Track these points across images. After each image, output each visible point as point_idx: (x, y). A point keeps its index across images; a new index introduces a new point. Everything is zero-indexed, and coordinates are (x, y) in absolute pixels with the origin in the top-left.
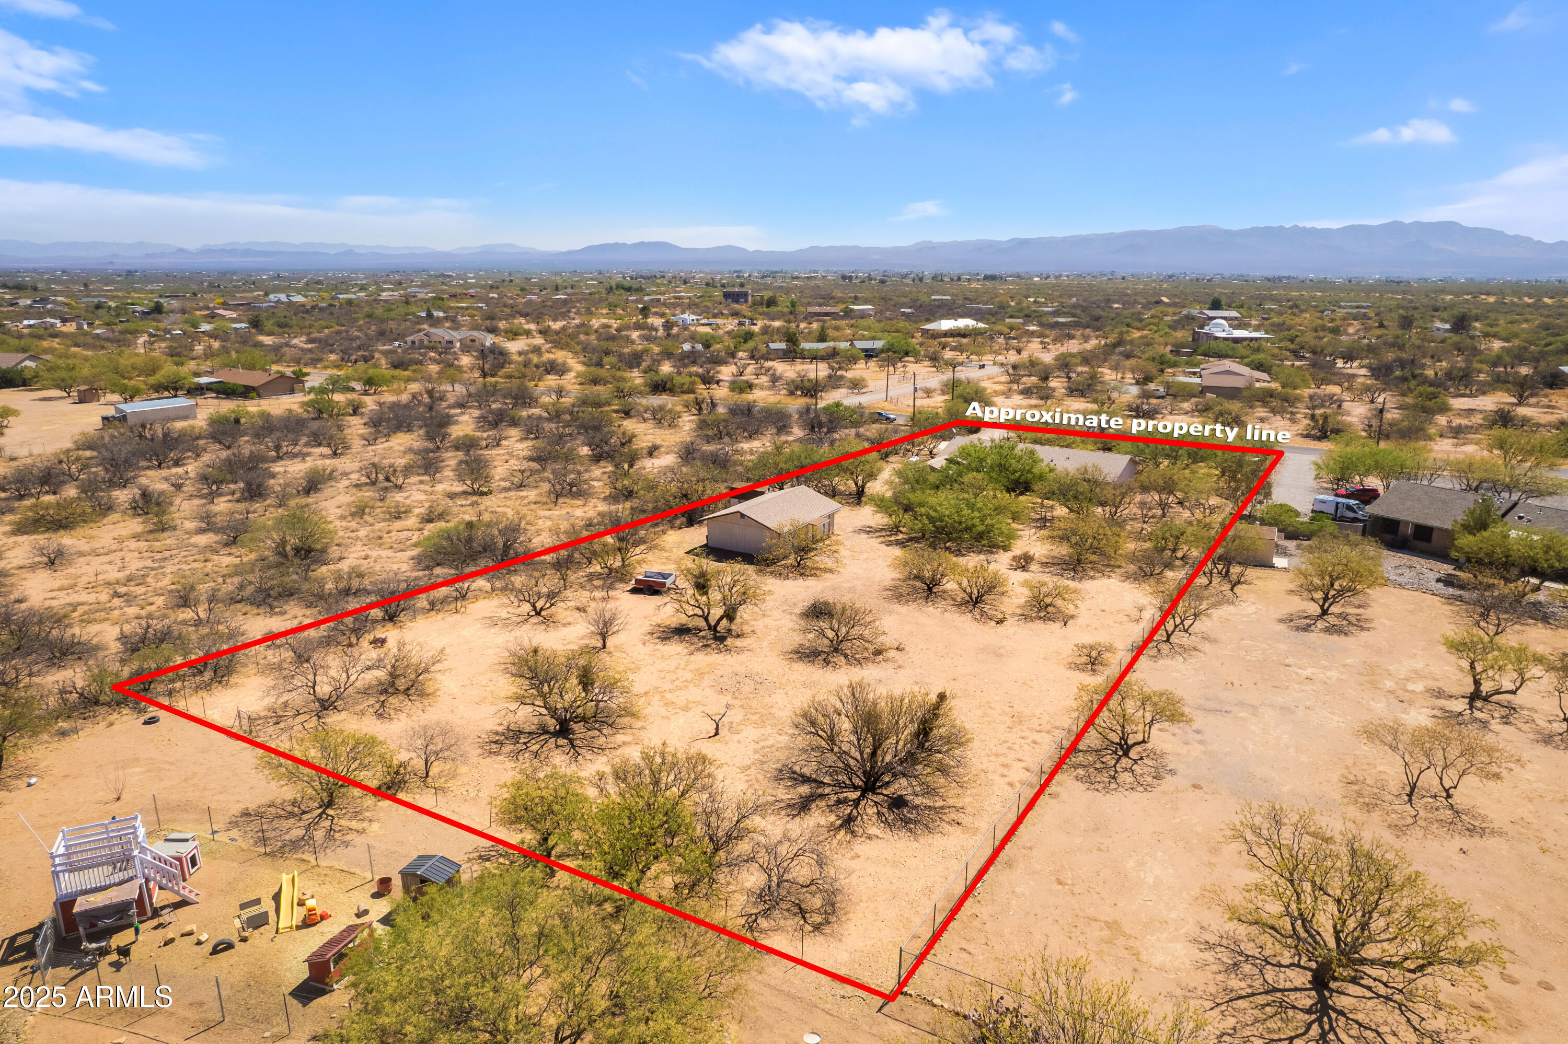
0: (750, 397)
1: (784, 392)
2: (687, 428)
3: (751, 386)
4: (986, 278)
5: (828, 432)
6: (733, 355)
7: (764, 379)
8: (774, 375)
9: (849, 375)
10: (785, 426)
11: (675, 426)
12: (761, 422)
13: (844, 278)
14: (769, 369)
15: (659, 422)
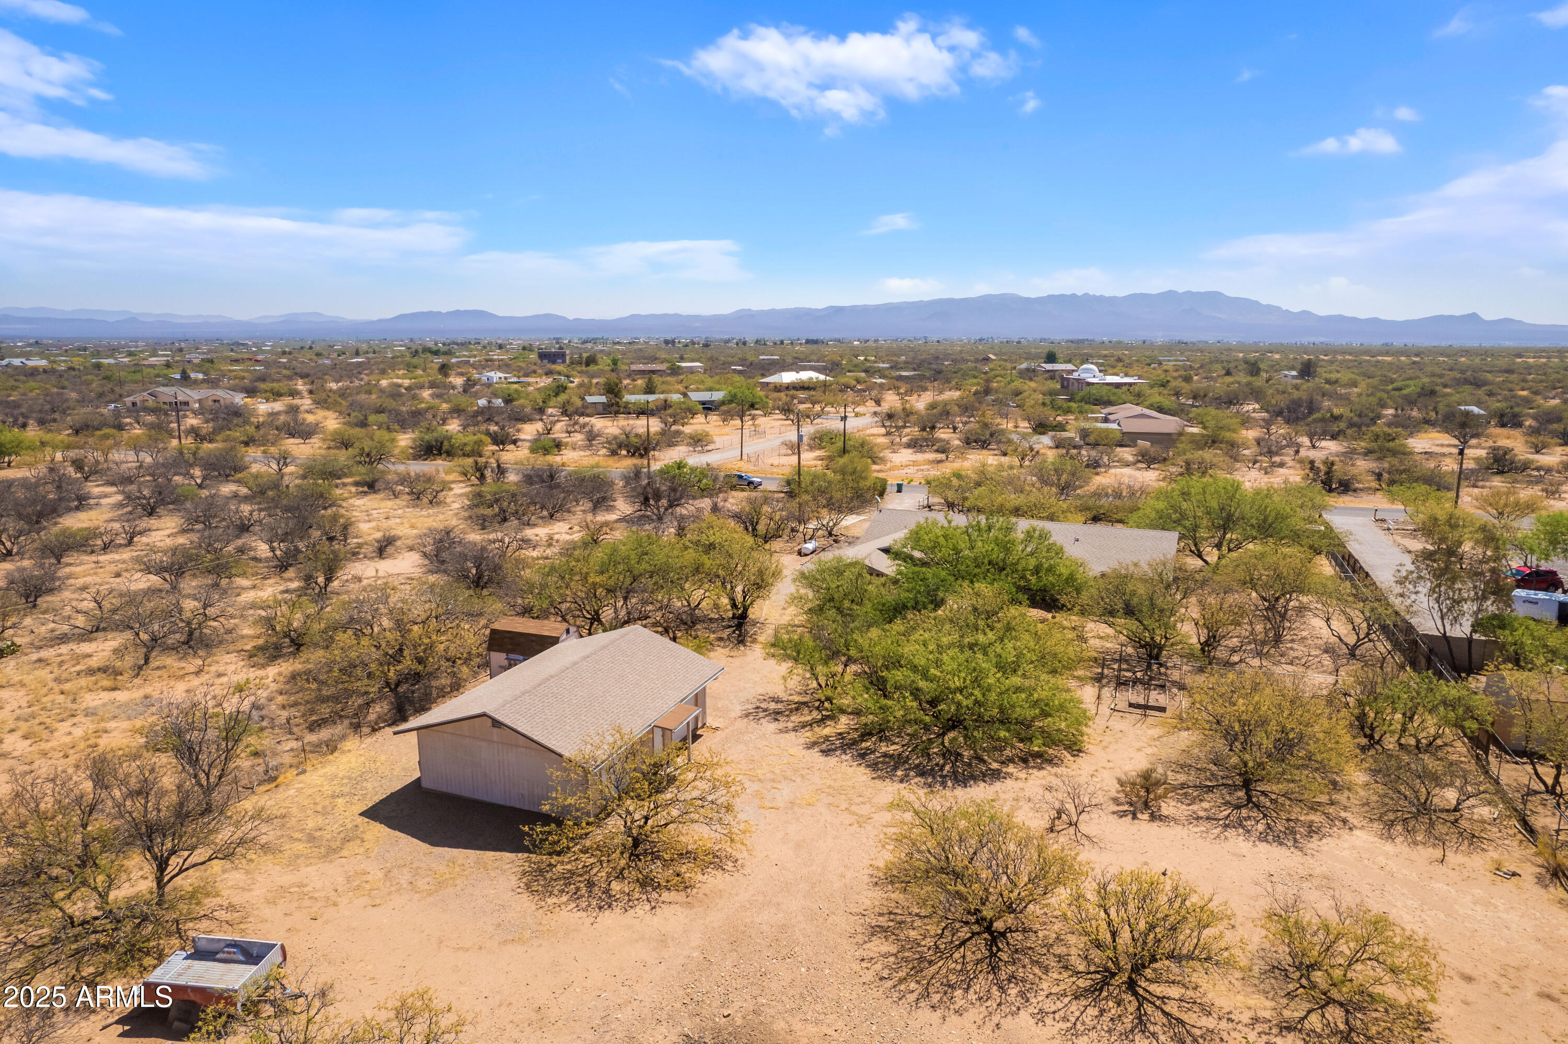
0: (556, 459)
1: (603, 451)
2: (456, 505)
3: (558, 445)
4: (808, 342)
5: (671, 505)
6: (541, 411)
7: (578, 437)
8: (591, 431)
9: (687, 429)
10: (604, 499)
11: (439, 504)
12: (569, 493)
13: (667, 342)
14: (584, 426)
15: (417, 497)
